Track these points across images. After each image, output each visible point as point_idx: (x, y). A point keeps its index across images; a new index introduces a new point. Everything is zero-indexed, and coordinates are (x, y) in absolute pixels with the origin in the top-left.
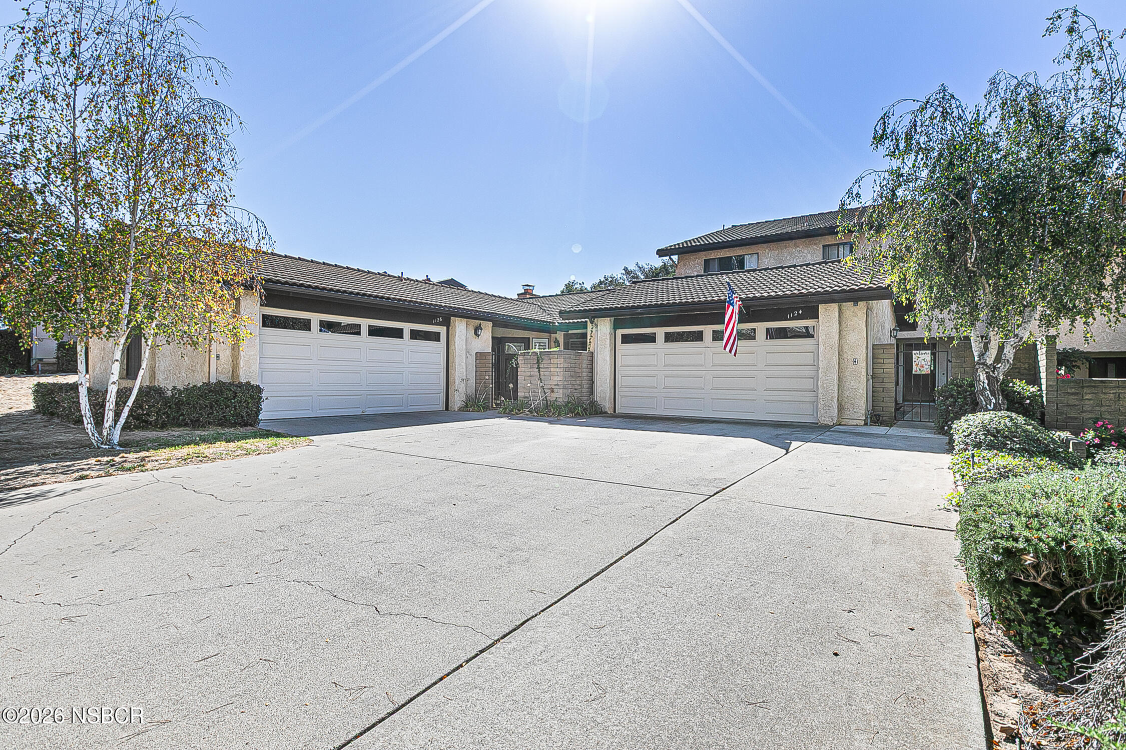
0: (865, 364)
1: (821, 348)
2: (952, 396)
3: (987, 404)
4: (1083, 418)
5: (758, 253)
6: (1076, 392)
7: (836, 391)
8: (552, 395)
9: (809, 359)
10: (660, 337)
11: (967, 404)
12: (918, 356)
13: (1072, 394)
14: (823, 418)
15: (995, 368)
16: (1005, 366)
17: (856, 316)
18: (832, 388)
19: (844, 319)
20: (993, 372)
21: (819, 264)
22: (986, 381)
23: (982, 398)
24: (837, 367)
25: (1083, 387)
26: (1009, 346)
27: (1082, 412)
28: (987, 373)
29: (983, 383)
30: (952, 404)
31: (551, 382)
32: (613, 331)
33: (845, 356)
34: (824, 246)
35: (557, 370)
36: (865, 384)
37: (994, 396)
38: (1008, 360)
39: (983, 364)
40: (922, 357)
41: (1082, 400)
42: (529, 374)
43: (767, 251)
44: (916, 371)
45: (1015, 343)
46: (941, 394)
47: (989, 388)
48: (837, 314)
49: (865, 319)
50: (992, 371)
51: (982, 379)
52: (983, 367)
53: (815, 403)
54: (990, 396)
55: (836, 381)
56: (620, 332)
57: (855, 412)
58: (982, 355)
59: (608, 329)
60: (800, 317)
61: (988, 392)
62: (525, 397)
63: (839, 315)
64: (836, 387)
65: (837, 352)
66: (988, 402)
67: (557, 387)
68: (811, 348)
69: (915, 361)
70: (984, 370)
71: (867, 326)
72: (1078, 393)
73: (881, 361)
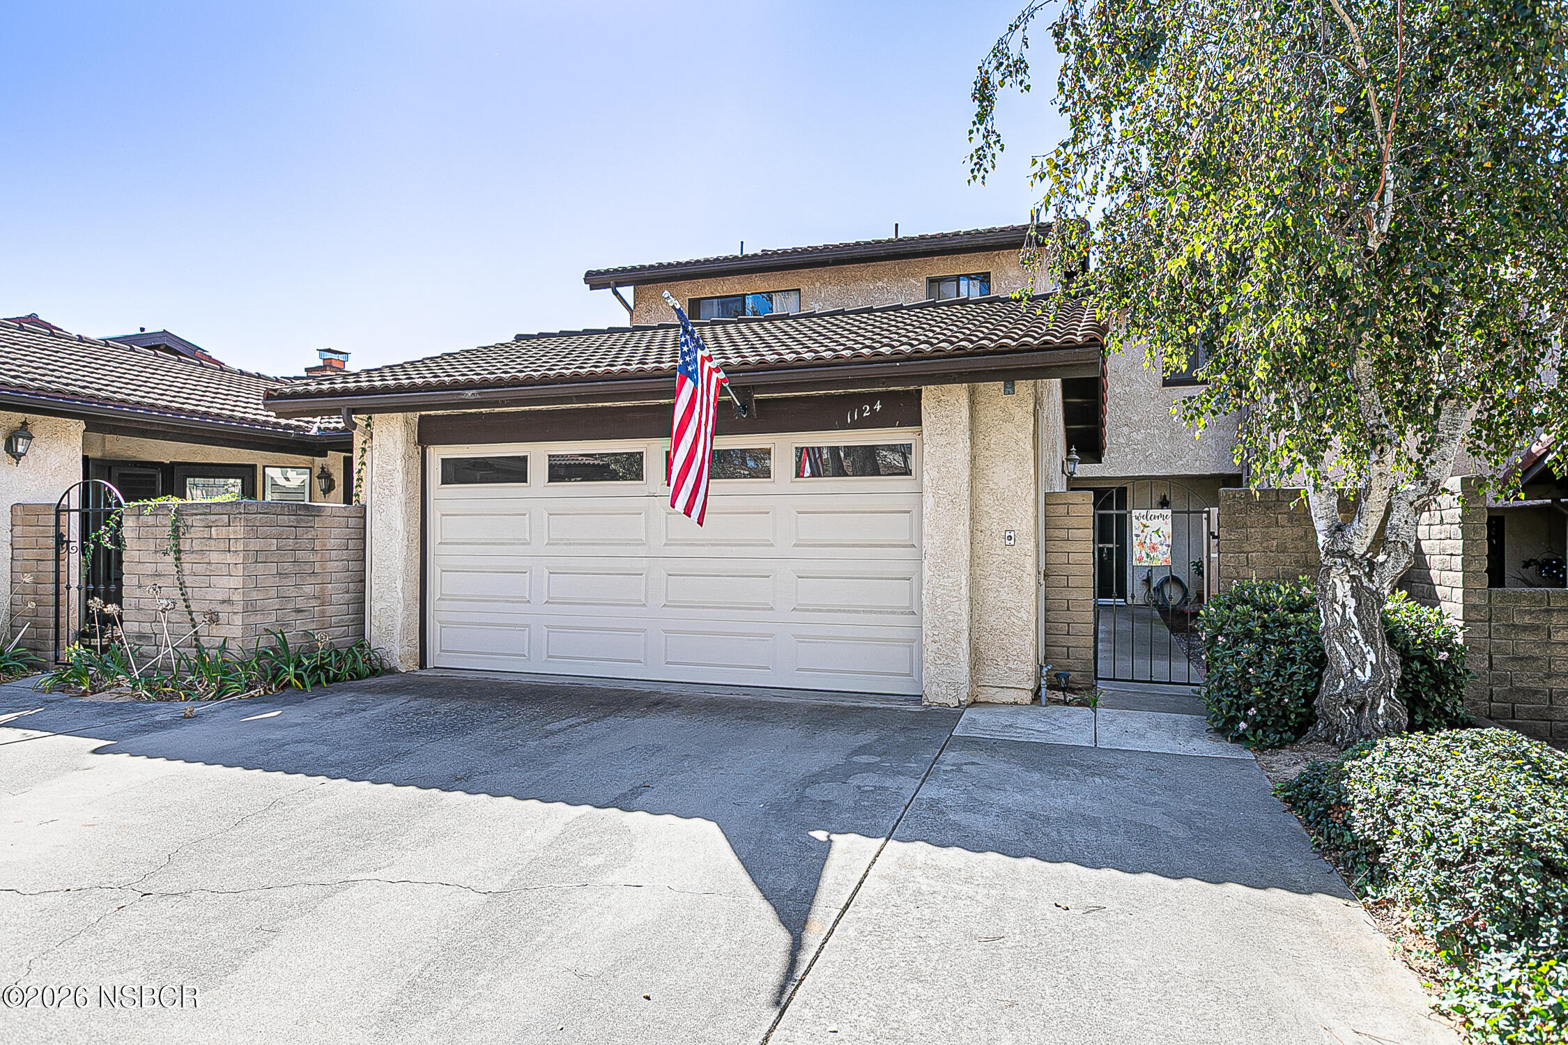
0: (1033, 544)
1: (929, 501)
2: (1249, 635)
3: (1355, 667)
4: (1551, 690)
5: (799, 290)
6: (1532, 625)
7: (965, 617)
8: (215, 630)
9: (898, 529)
10: (538, 469)
11: (1293, 661)
12: (1144, 522)
13: (1525, 628)
14: (934, 688)
15: (1371, 565)
16: (1397, 560)
17: (1010, 419)
18: (955, 607)
19: (982, 428)
20: (1369, 576)
21: (922, 306)
22: (1352, 603)
23: (1340, 648)
24: (967, 553)
25: (1549, 611)
26: (1404, 504)
27: (1549, 676)
28: (1353, 578)
29: (1344, 606)
30: (1256, 659)
31: (211, 594)
32: (416, 452)
33: (985, 524)
34: (931, 281)
35: (229, 558)
36: (1033, 597)
37: (1373, 644)
38: (1403, 544)
39: (1344, 554)
40: (1154, 524)
41: (1548, 644)
42: (150, 569)
43: (818, 285)
44: (1140, 559)
45: (1419, 497)
46: (1221, 628)
47: (1360, 621)
48: (965, 413)
49: (1032, 429)
50: (1365, 574)
51: (1340, 594)
52: (1343, 565)
53: (915, 644)
54: (1361, 643)
55: (965, 591)
56: (438, 454)
57: (1010, 669)
58: (1337, 529)
59: (399, 445)
60: (875, 422)
61: (1357, 633)
62: (141, 636)
63: (972, 416)
64: (966, 606)
65: (967, 513)
66: (1357, 660)
67: (226, 607)
68: (905, 502)
69: (1137, 536)
70: (1348, 571)
71: (1036, 447)
72: (1538, 627)
73: (1063, 534)
